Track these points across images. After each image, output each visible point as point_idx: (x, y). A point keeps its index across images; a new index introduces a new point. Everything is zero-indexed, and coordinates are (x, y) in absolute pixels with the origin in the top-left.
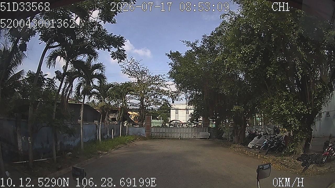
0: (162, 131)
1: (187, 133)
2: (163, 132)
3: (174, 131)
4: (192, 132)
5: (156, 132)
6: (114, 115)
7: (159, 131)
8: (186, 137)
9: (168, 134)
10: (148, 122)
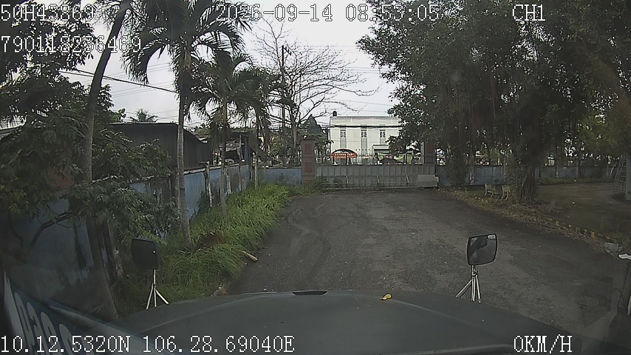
0: (340, 174)
1: (393, 177)
2: (342, 175)
3: (364, 174)
4: (403, 174)
5: (327, 175)
6: (231, 145)
7: (333, 175)
8: (389, 186)
9: (352, 180)
10: (307, 156)
